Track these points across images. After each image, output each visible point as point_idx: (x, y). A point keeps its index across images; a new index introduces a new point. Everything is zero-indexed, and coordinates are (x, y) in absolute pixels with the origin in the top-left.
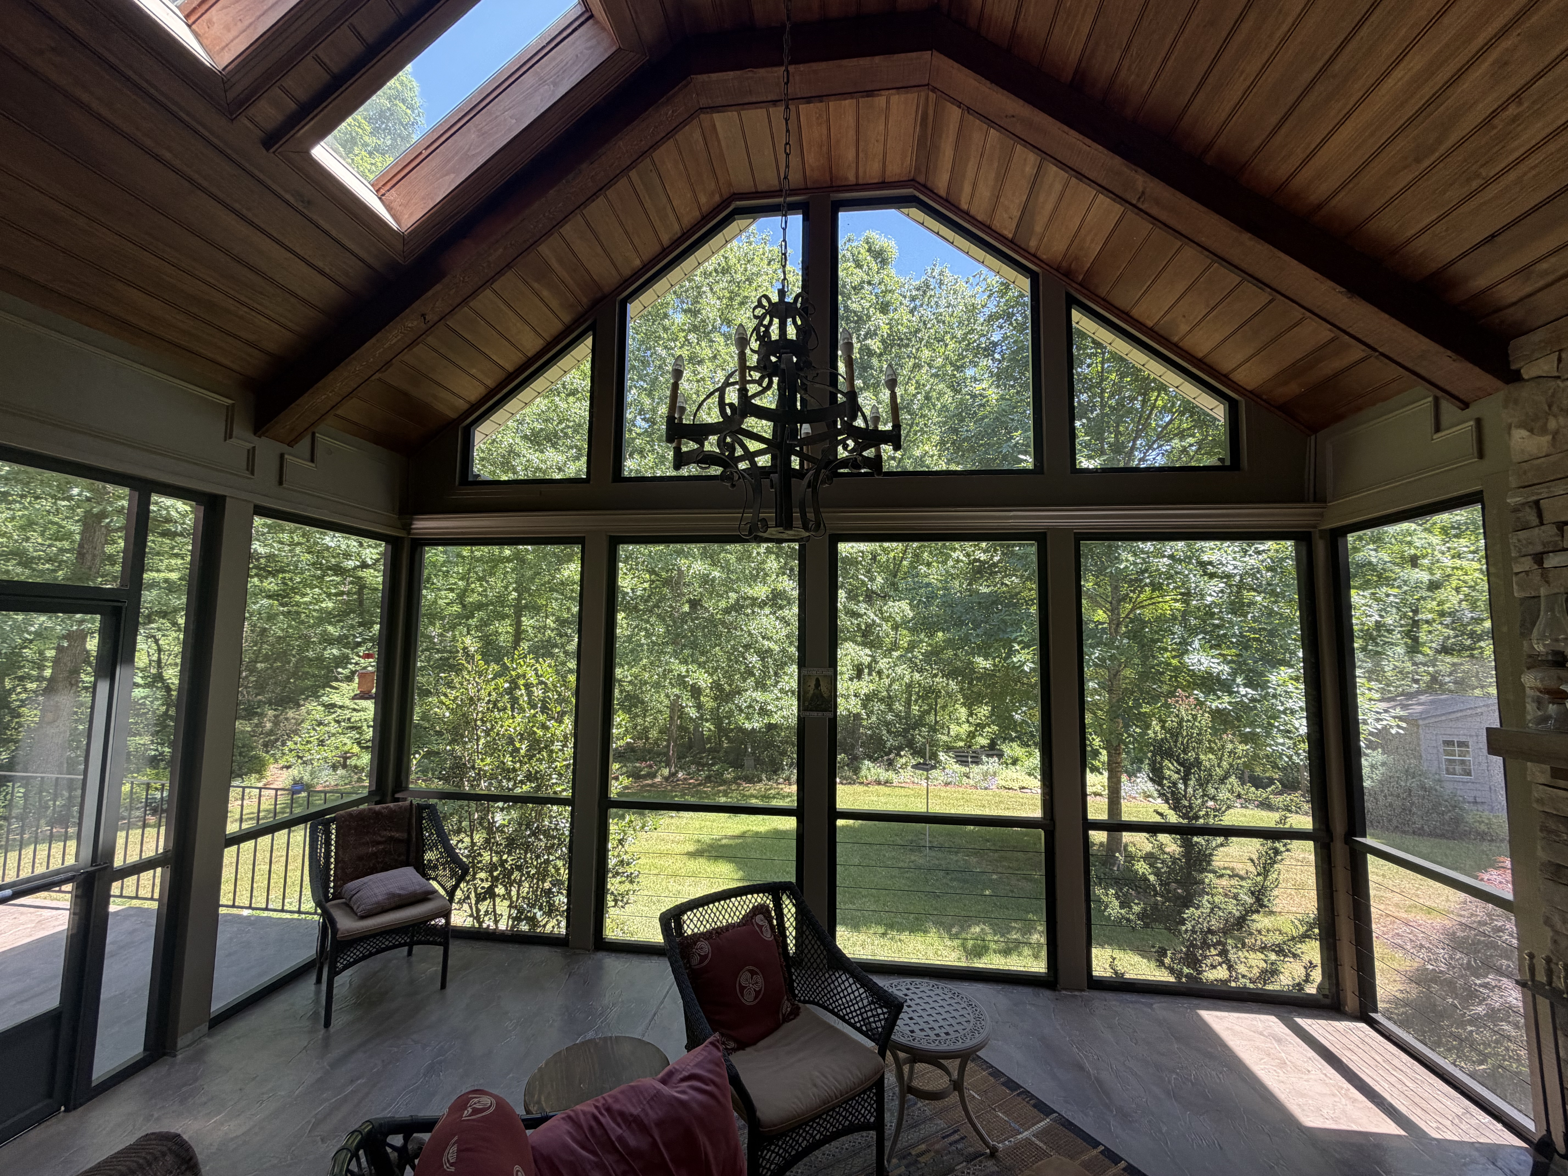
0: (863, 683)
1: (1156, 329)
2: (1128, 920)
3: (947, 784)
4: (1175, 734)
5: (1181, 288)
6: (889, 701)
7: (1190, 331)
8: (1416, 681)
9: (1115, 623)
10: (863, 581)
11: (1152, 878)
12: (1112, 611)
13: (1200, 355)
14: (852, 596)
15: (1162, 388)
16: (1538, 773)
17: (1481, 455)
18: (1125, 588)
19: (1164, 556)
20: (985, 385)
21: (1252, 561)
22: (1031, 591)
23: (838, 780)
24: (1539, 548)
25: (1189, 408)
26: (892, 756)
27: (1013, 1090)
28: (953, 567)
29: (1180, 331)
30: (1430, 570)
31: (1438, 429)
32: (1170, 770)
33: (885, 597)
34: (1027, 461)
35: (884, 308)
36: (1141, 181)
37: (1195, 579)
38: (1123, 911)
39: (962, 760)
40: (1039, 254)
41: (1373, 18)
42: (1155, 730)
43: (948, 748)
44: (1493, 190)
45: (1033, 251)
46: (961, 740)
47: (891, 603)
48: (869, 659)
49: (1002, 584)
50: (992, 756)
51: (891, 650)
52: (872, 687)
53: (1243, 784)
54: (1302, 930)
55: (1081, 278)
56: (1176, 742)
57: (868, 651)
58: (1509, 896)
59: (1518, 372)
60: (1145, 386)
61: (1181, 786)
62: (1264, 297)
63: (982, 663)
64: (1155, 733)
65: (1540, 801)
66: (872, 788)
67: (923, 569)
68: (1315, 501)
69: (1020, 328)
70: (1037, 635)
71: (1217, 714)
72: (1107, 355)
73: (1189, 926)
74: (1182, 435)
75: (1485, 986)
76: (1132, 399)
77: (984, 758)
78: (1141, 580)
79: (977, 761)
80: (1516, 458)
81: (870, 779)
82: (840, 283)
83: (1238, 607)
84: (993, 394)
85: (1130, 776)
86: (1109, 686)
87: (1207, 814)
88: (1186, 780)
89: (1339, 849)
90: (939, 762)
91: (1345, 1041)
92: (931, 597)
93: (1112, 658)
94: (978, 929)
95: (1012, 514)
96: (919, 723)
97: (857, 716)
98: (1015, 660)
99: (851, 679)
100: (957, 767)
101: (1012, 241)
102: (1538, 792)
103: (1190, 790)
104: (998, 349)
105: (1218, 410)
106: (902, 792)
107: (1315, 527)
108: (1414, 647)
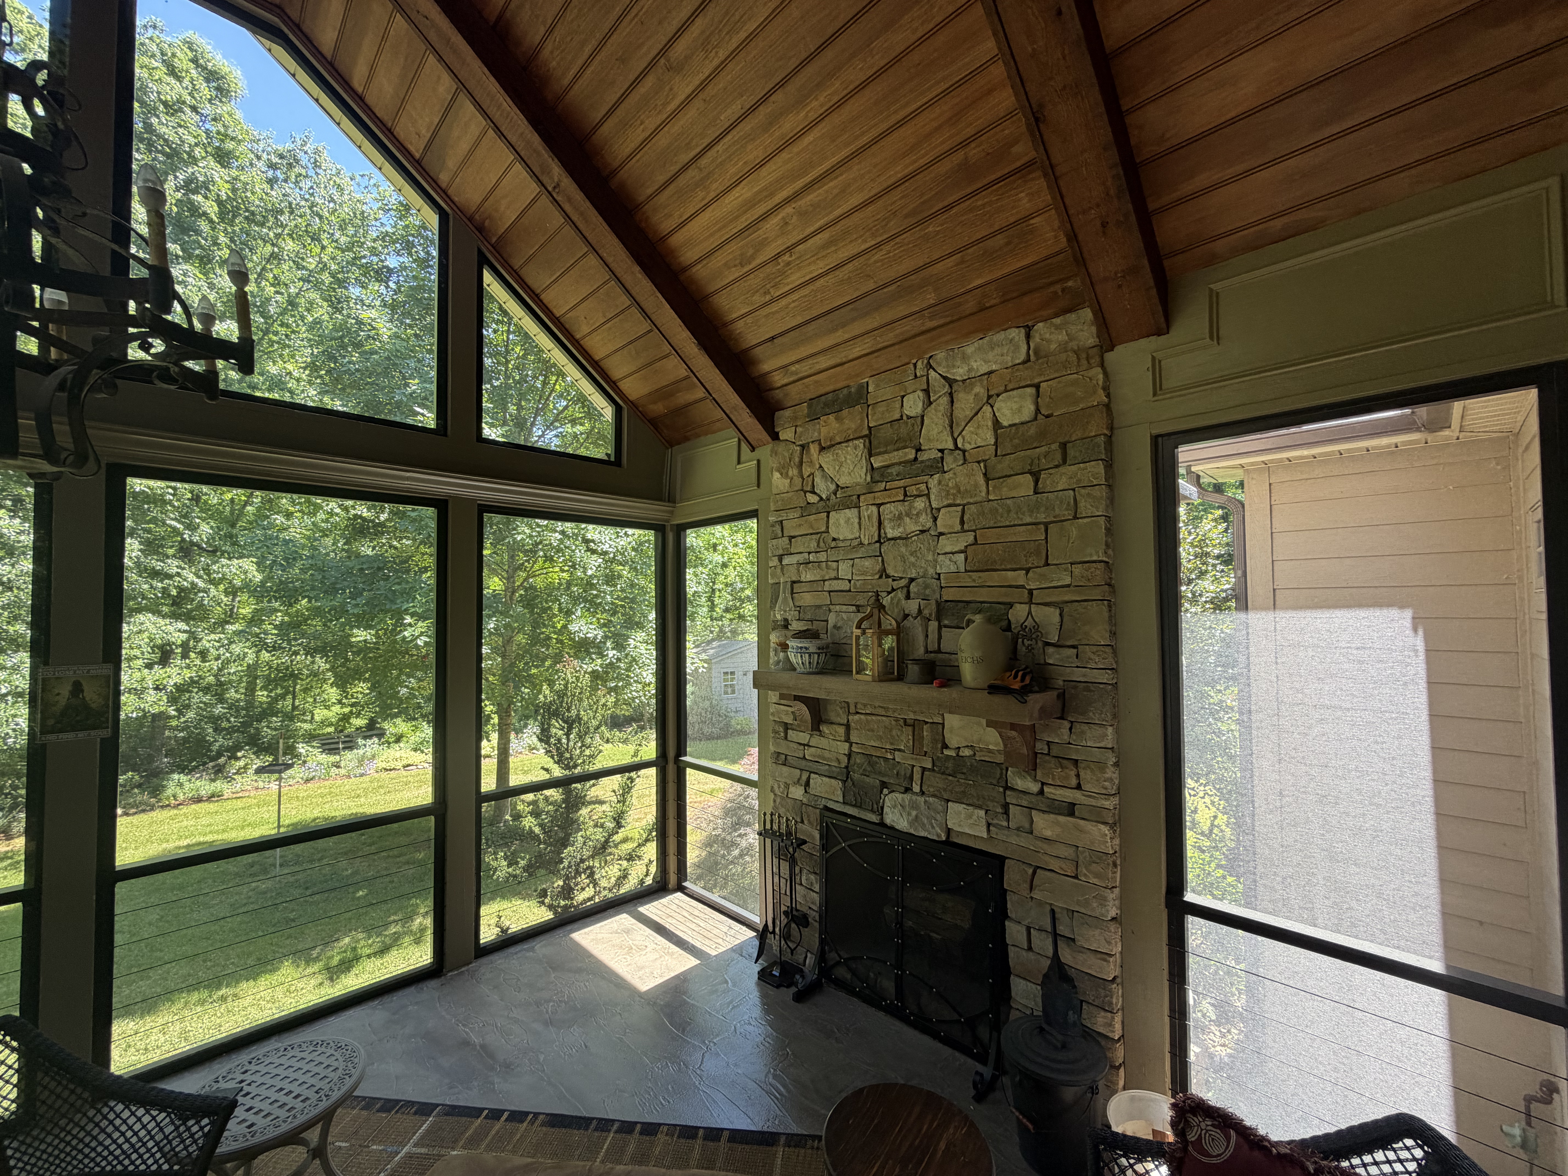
0: (172, 671)
1: (562, 320)
2: (515, 876)
3: (307, 781)
4: (561, 695)
5: (585, 291)
6: (218, 690)
7: (590, 333)
8: (712, 632)
9: (511, 590)
10: (175, 529)
11: (537, 830)
12: (508, 579)
13: (597, 358)
14: (152, 547)
15: (561, 374)
16: (773, 696)
17: (758, 486)
18: (521, 557)
19: (556, 531)
20: (373, 313)
21: (623, 542)
22: (427, 557)
23: (119, 811)
24: (781, 552)
25: (581, 399)
26: (222, 760)
27: (389, 1111)
28: (326, 521)
29: (581, 330)
30: (722, 554)
31: (739, 463)
32: (557, 730)
33: (214, 552)
34: (427, 418)
35: (223, 157)
36: (557, 171)
37: (580, 553)
38: (510, 870)
39: (330, 746)
40: (450, 192)
41: (726, 140)
42: (546, 694)
43: (310, 737)
44: (774, 307)
45: (444, 185)
46: (331, 725)
47: (224, 561)
48: (184, 636)
49: (390, 547)
50: (370, 737)
51: (223, 623)
52: (188, 674)
53: (611, 730)
54: (645, 836)
55: (494, 240)
56: (562, 702)
57: (182, 626)
58: (755, 777)
59: (777, 433)
60: (548, 368)
61: (564, 741)
62: (646, 326)
63: (361, 635)
64: (545, 697)
65: (773, 714)
66: (184, 810)
67: (279, 519)
68: (669, 501)
69: (423, 263)
70: (433, 606)
71: (595, 675)
72: (512, 328)
73: (566, 863)
74: (574, 422)
75: (740, 836)
76: (535, 377)
77: (360, 741)
78: (536, 552)
79: (350, 745)
80: (775, 491)
81: (181, 797)
82: (137, 84)
83: (611, 579)
84: (385, 329)
85: (517, 733)
86: (502, 651)
87: (584, 762)
88: (568, 735)
89: (671, 768)
90: (298, 756)
91: (668, 911)
92: (291, 559)
93: (506, 626)
94: (347, 940)
95: (408, 474)
96: (269, 711)
97: (160, 717)
98: (406, 633)
99: (149, 666)
100: (324, 758)
101: (417, 161)
102: (773, 708)
103: (571, 744)
104: (394, 278)
105: (608, 412)
106: (239, 804)
107: (668, 521)
108: (712, 608)
